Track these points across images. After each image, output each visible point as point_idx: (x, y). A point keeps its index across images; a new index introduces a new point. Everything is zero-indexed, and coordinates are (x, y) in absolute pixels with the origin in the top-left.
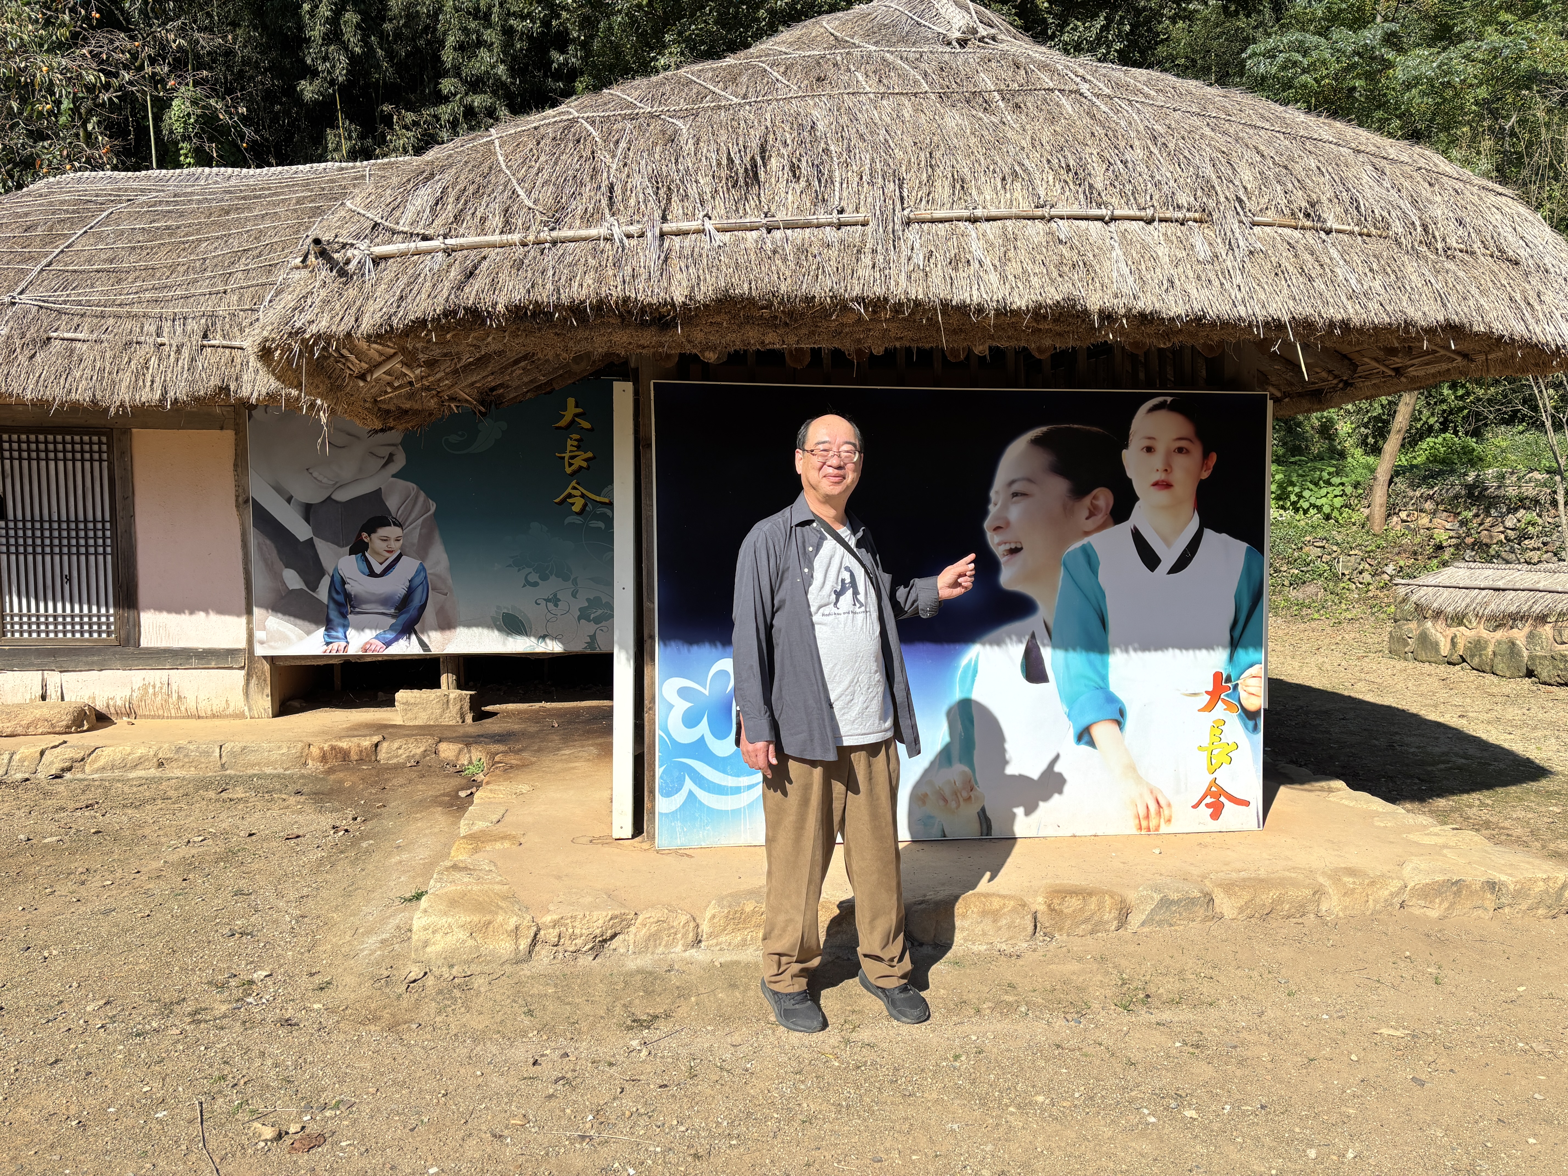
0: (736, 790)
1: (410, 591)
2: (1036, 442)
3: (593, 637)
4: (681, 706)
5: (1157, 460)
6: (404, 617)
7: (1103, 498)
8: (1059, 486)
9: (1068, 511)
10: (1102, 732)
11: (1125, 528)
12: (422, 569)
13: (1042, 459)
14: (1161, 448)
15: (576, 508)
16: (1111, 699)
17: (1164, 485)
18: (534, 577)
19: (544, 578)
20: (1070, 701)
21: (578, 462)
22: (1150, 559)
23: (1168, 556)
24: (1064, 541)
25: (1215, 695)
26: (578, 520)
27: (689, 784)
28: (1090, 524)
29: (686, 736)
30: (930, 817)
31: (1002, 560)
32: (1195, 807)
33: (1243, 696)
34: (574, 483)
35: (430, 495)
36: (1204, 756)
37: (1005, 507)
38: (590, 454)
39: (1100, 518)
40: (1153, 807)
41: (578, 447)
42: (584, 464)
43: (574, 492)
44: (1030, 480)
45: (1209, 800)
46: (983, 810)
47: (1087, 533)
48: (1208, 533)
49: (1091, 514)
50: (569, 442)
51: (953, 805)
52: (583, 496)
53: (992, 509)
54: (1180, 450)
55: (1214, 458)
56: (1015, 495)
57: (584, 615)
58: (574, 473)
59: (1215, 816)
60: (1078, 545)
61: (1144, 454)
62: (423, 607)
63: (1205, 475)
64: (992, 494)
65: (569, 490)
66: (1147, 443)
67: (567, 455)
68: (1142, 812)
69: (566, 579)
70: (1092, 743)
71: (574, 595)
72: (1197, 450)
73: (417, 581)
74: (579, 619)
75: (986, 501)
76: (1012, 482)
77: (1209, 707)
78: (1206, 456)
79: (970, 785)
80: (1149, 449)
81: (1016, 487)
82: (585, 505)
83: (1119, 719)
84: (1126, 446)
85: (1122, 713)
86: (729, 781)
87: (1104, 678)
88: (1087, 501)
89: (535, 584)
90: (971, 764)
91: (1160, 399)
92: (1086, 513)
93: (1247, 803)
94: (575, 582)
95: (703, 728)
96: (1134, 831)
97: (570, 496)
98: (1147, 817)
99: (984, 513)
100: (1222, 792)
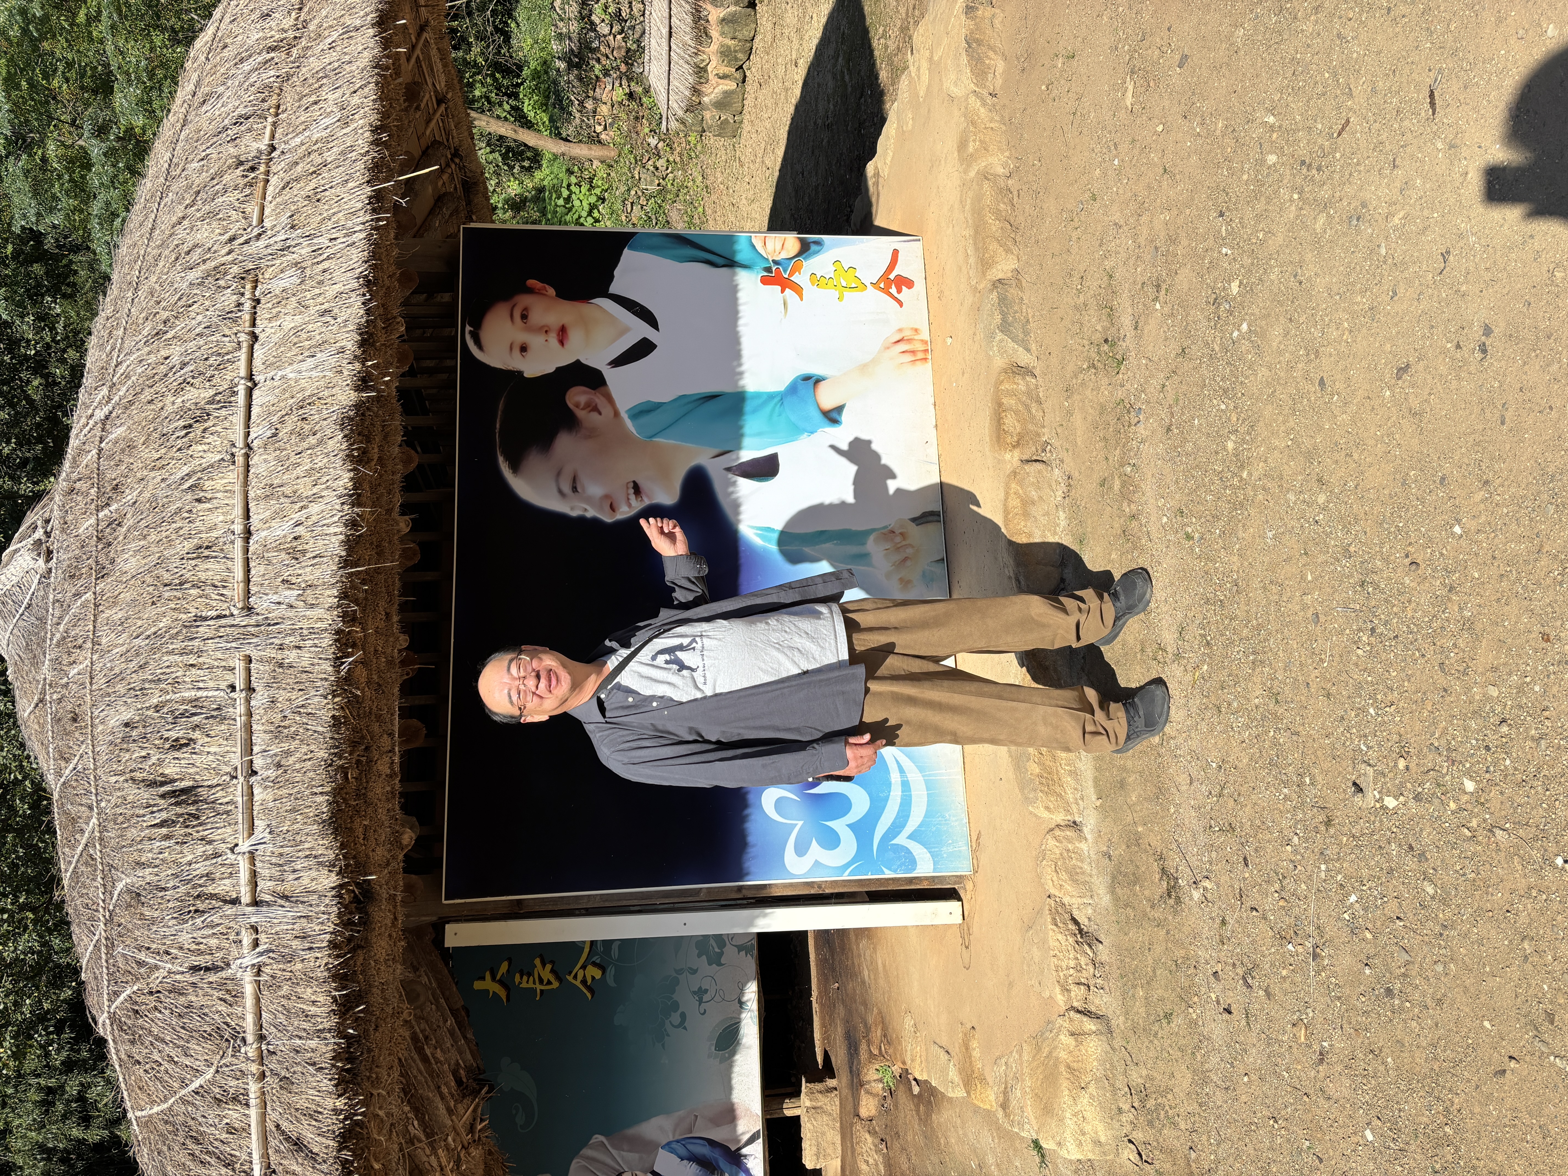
0: (906, 785)
1: (693, 1158)
2: (515, 467)
3: (740, 948)
4: (816, 851)
5: (536, 341)
6: (723, 1164)
7: (577, 397)
8: (564, 443)
9: (592, 434)
10: (827, 398)
11: (611, 375)
12: (668, 1146)
13: (534, 461)
14: (522, 337)
15: (598, 974)
16: (793, 389)
17: (562, 334)
18: (676, 1018)
19: (675, 1006)
20: (796, 431)
21: (546, 974)
22: (643, 348)
23: (640, 330)
24: (625, 438)
25: (785, 284)
26: (611, 971)
27: (901, 840)
28: (606, 410)
29: (849, 844)
30: (924, 575)
31: (647, 502)
32: (901, 304)
33: (784, 255)
34: (570, 978)
35: (585, 1143)
36: (847, 294)
37: (589, 500)
38: (537, 962)
39: (600, 401)
40: (903, 347)
41: (530, 974)
42: (549, 967)
43: (580, 977)
44: (559, 474)
45: (893, 290)
46: (914, 520)
47: (617, 414)
48: (614, 289)
49: (596, 409)
50: (524, 985)
51: (909, 551)
52: (584, 967)
53: (591, 513)
54: (524, 317)
55: (531, 282)
56: (575, 489)
57: (716, 960)
58: (559, 978)
59: (909, 284)
60: (629, 424)
61: (529, 354)
62: (711, 1143)
63: (551, 291)
64: (574, 513)
65: (578, 983)
66: (516, 351)
67: (539, 987)
68: (908, 358)
69: (676, 982)
70: (840, 409)
71: (694, 972)
72: (524, 300)
73: (682, 1151)
74: (719, 964)
75: (582, 520)
76: (561, 492)
77: (798, 289)
78: (530, 291)
79: (888, 534)
80: (524, 349)
81: (566, 488)
82: (594, 964)
83: (813, 381)
84: (520, 373)
85: (807, 378)
86: (896, 794)
87: (771, 396)
88: (581, 414)
89: (683, 1016)
90: (866, 534)
91: (468, 337)
92: (594, 415)
93: (895, 253)
94: (680, 972)
95: (839, 825)
96: (929, 364)
97: (584, 982)
98: (913, 352)
99: (595, 521)
100: (885, 277)
